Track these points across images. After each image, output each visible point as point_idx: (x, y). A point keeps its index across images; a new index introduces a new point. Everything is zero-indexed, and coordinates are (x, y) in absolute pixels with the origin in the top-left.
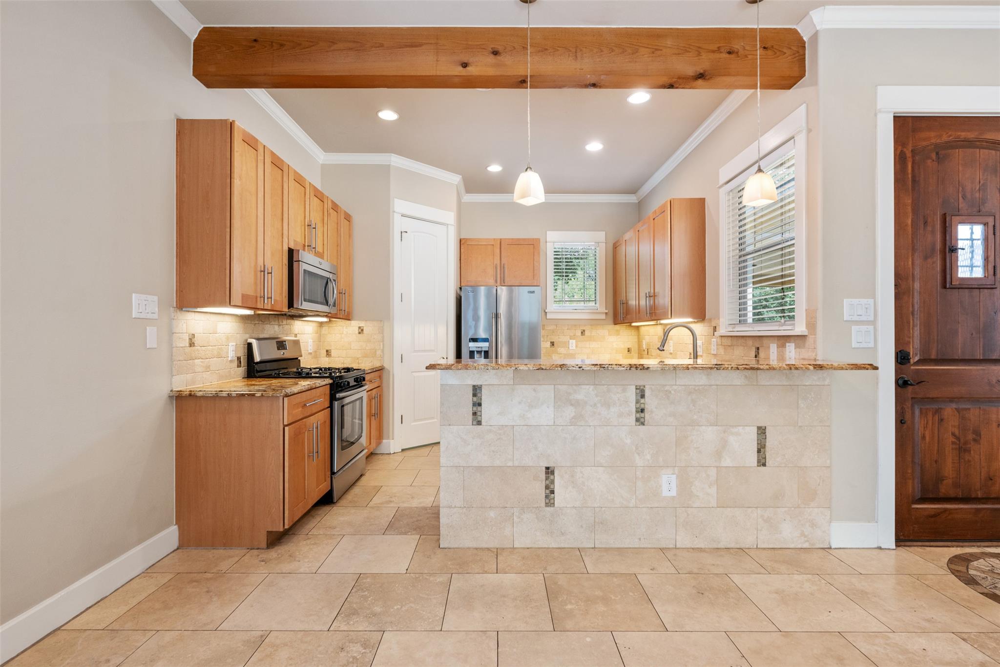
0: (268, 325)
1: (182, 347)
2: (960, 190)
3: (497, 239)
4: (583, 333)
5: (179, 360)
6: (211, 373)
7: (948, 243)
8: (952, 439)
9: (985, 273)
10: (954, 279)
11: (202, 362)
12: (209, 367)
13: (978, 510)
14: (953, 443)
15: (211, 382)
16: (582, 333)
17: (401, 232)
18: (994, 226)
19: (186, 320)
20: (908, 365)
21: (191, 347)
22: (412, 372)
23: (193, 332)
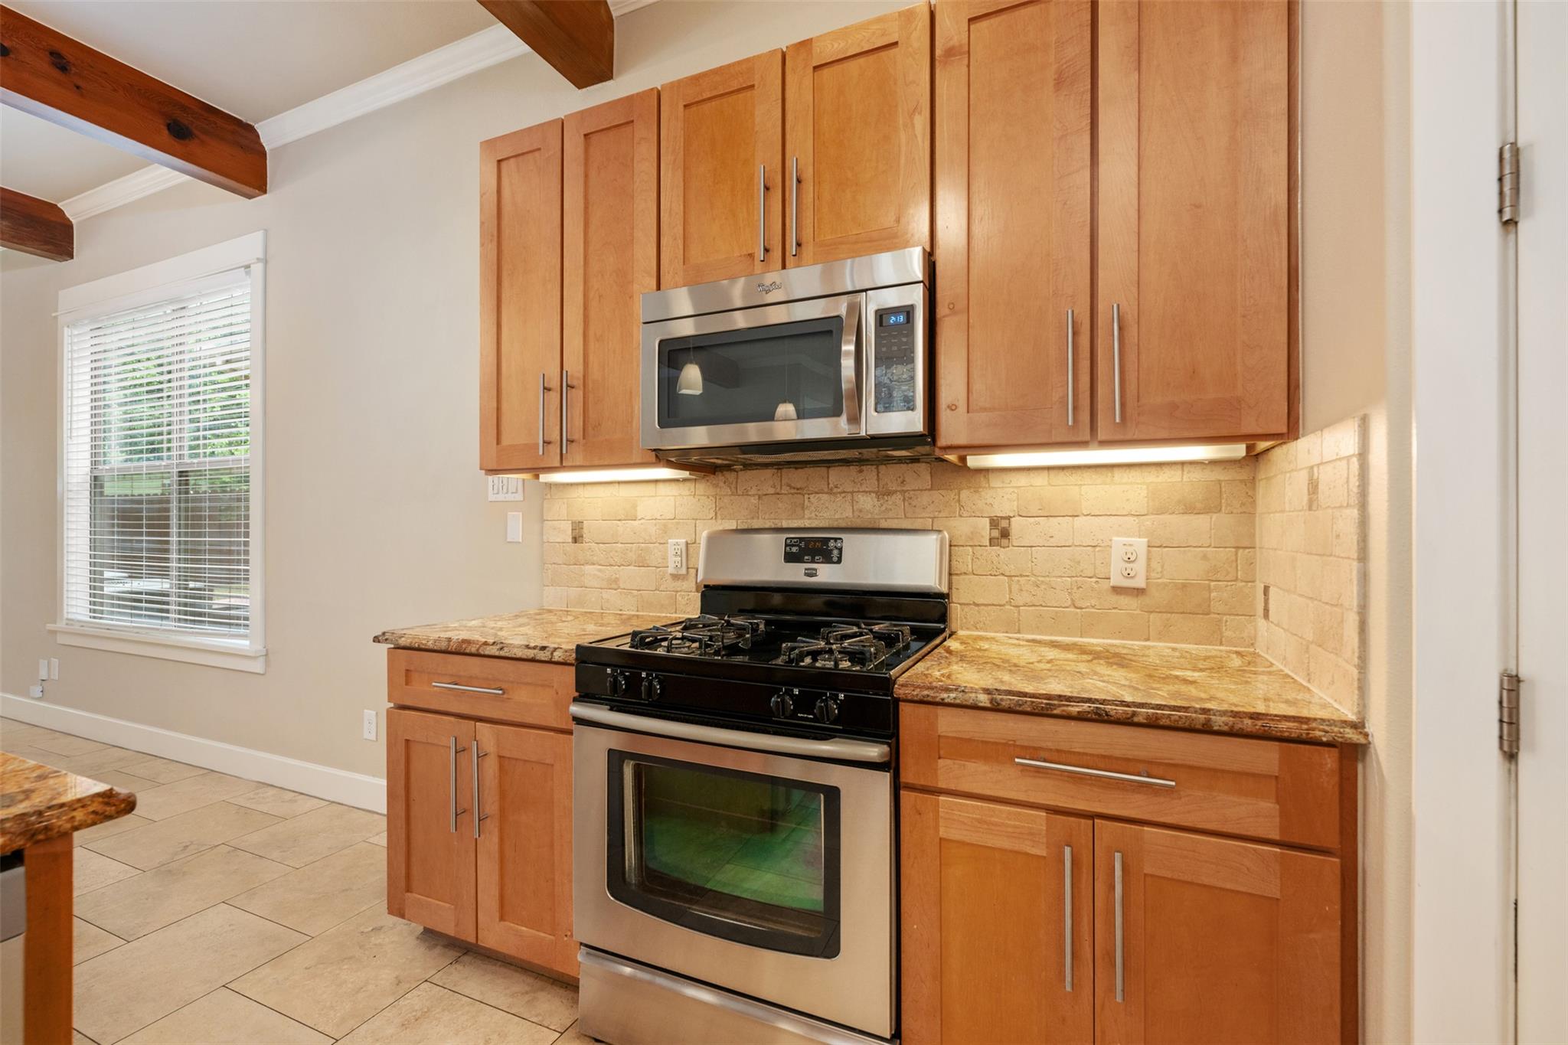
0: (825, 497)
1: (559, 543)
5: (554, 563)
6: (621, 593)
11: (600, 570)
12: (616, 580)
15: (621, 610)
19: (568, 498)
21: (576, 542)
23: (580, 519)
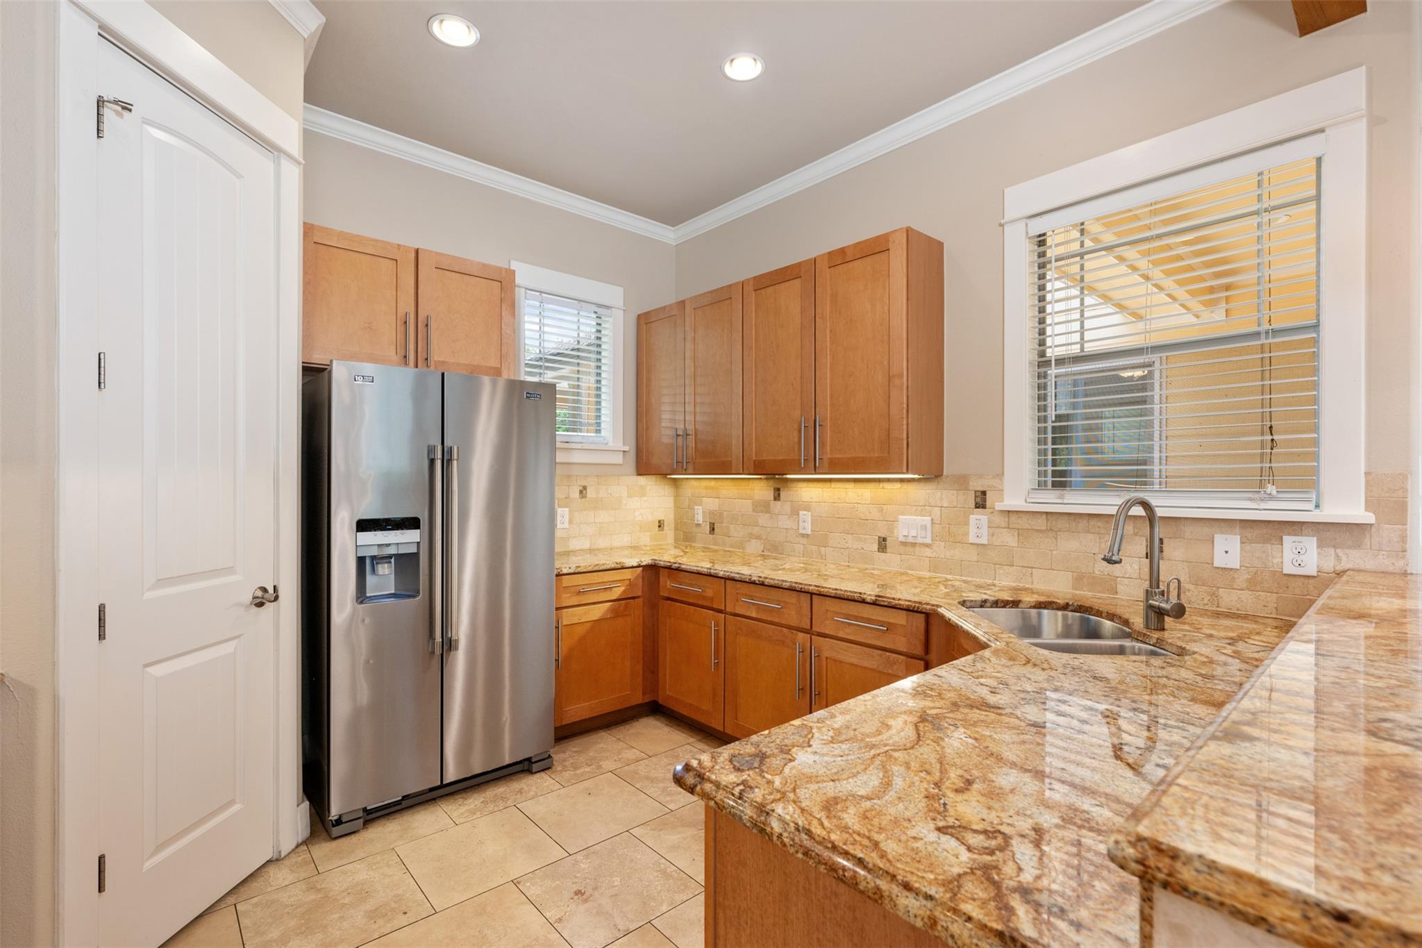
3: (407, 249)
4: (583, 491)
16: (581, 492)
17: (100, 102)
22: (146, 666)
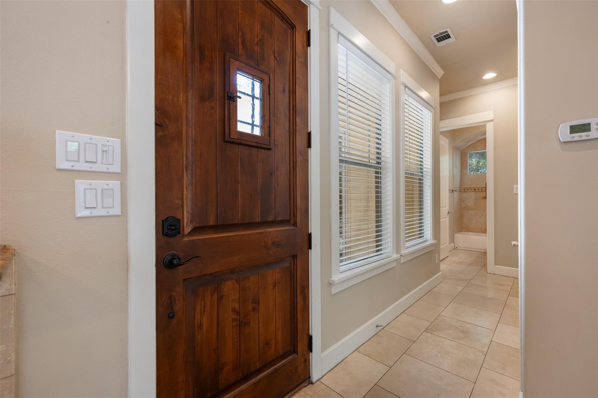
2: (240, 35)
7: (227, 88)
8: (233, 316)
9: (262, 133)
10: (232, 132)
13: (256, 384)
14: (234, 320)
18: (269, 85)
20: (179, 236)
